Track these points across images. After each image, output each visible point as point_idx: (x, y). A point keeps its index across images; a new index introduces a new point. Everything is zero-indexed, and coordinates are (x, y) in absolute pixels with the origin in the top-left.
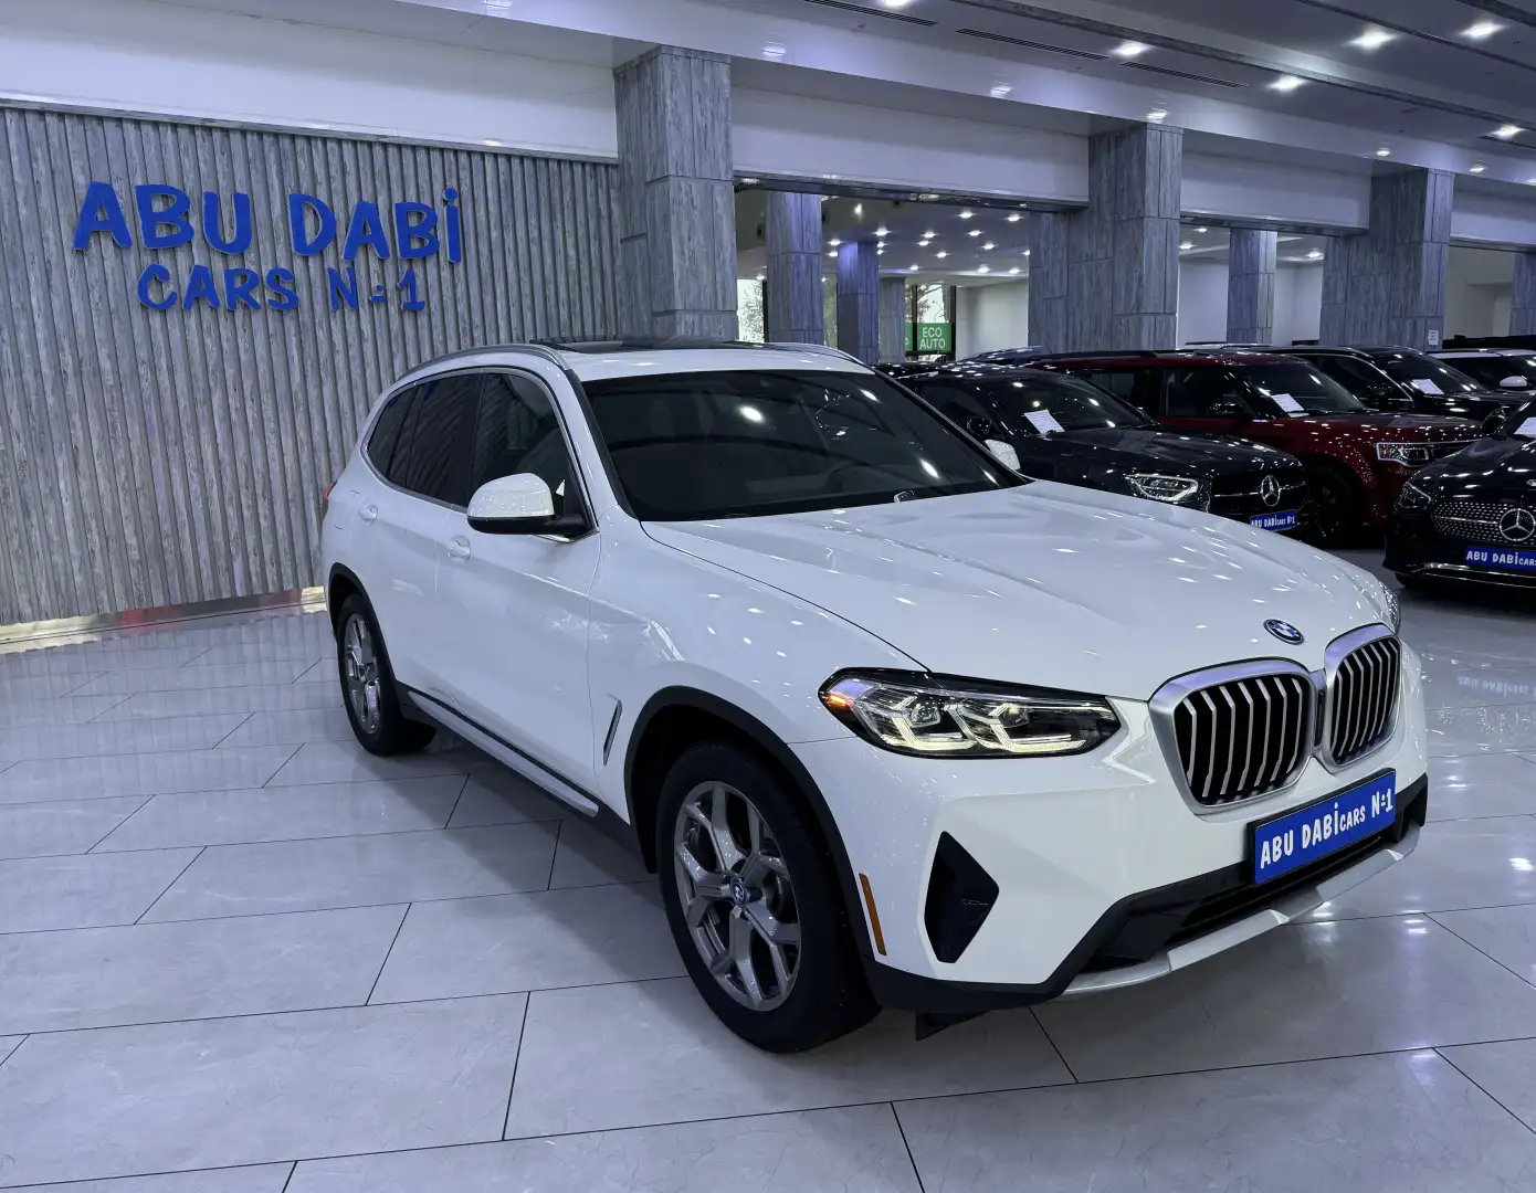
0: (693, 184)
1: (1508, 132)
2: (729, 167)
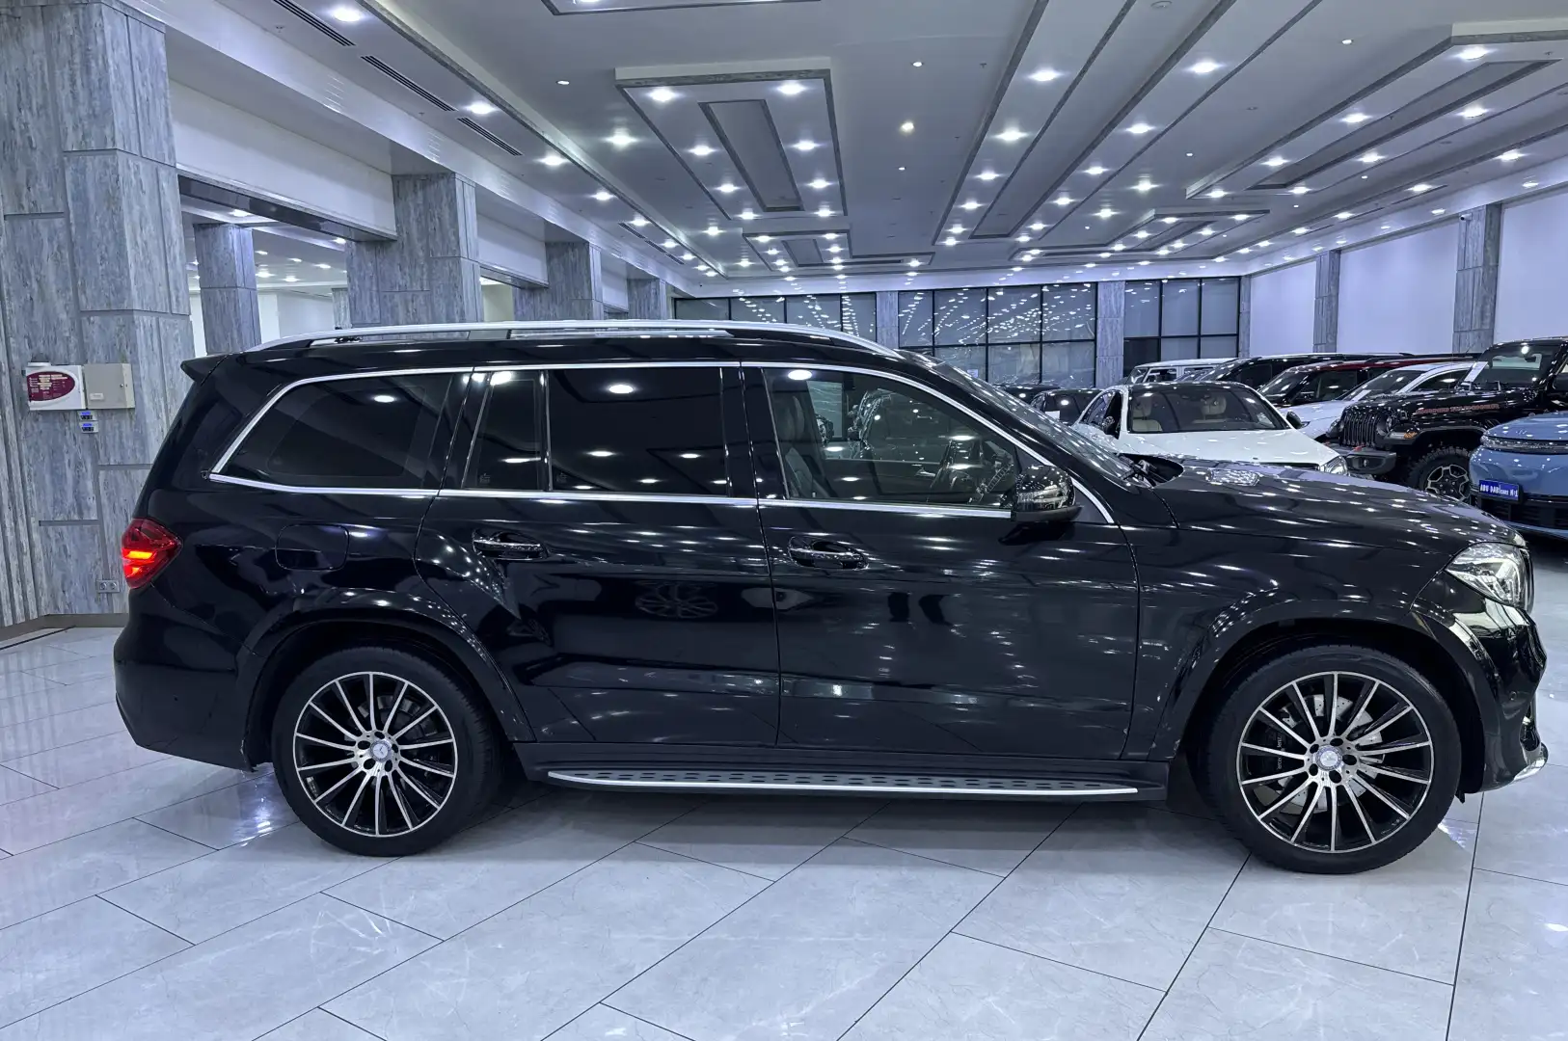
0: (140, 163)
1: (639, 222)
2: (172, 150)
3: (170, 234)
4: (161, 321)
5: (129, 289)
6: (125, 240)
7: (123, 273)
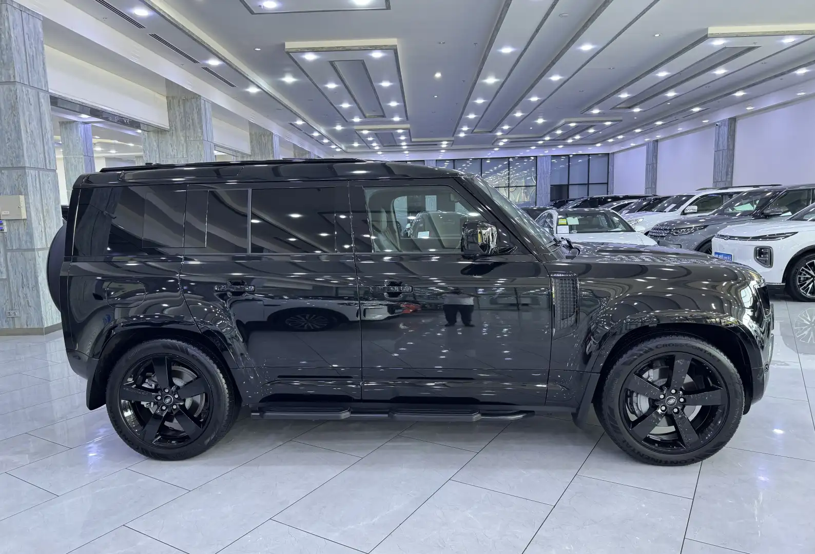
2: (46, 82)
3: (45, 127)
4: (41, 173)
5: (23, 156)
6: (21, 130)
7: (20, 148)
